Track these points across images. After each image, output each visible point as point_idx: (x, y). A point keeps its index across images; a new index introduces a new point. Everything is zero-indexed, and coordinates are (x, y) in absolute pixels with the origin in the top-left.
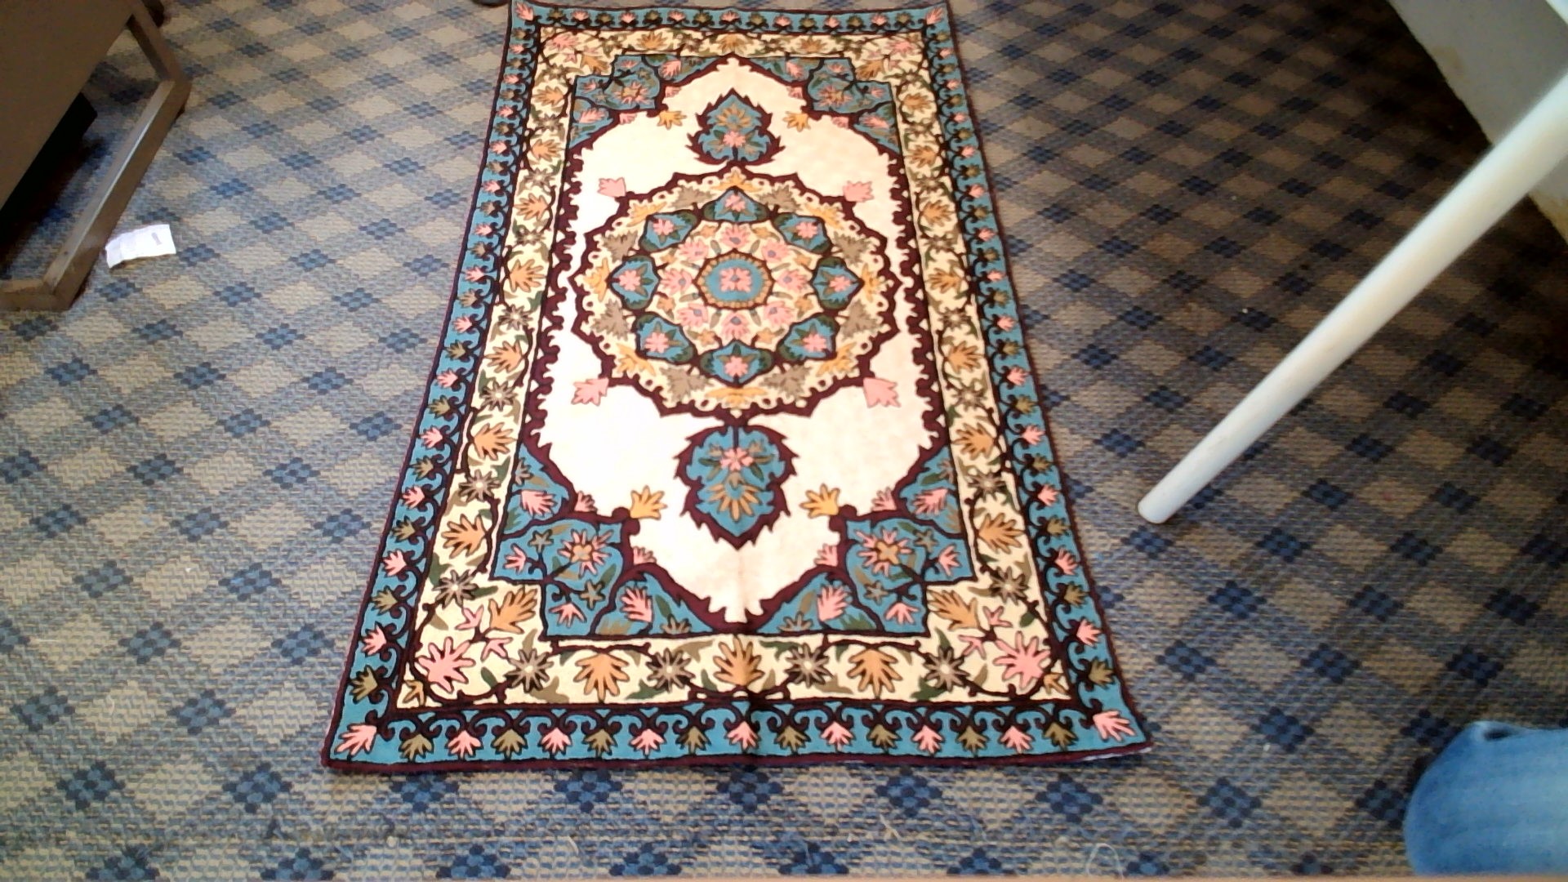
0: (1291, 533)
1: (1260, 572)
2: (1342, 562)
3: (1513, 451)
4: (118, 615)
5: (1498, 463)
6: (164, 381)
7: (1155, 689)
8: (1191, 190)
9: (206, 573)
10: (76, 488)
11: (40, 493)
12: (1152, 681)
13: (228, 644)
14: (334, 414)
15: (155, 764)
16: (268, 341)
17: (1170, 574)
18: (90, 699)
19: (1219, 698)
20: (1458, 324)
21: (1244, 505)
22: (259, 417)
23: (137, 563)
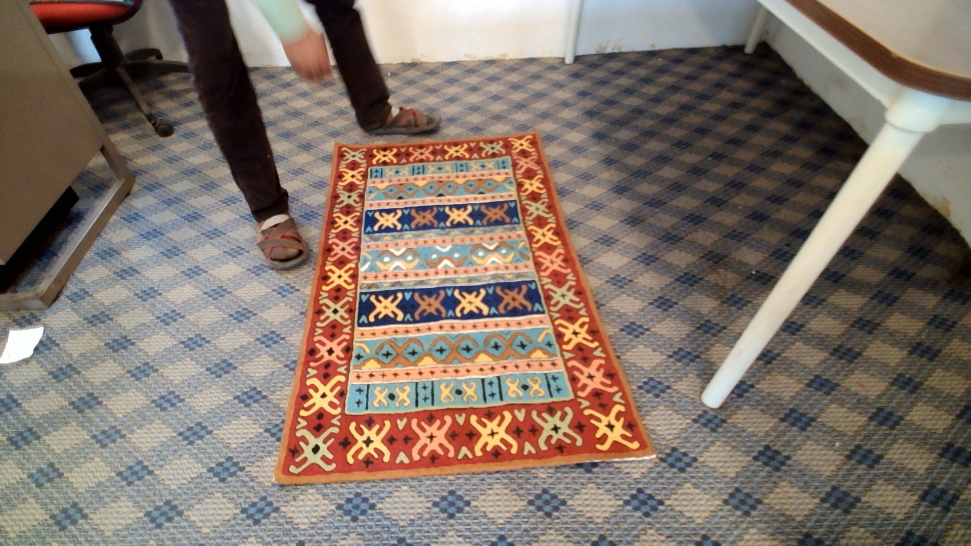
0: (801, 411)
1: (786, 438)
2: (838, 429)
3: (939, 351)
4: (52, 498)
5: (931, 360)
6: (98, 348)
7: (724, 523)
8: (712, 204)
9: (109, 469)
10: (38, 417)
11: (15, 421)
13: (117, 515)
14: (197, 362)
16: (163, 321)
17: (725, 442)
20: (890, 274)
21: (769, 394)
22: (152, 367)
23: (67, 464)
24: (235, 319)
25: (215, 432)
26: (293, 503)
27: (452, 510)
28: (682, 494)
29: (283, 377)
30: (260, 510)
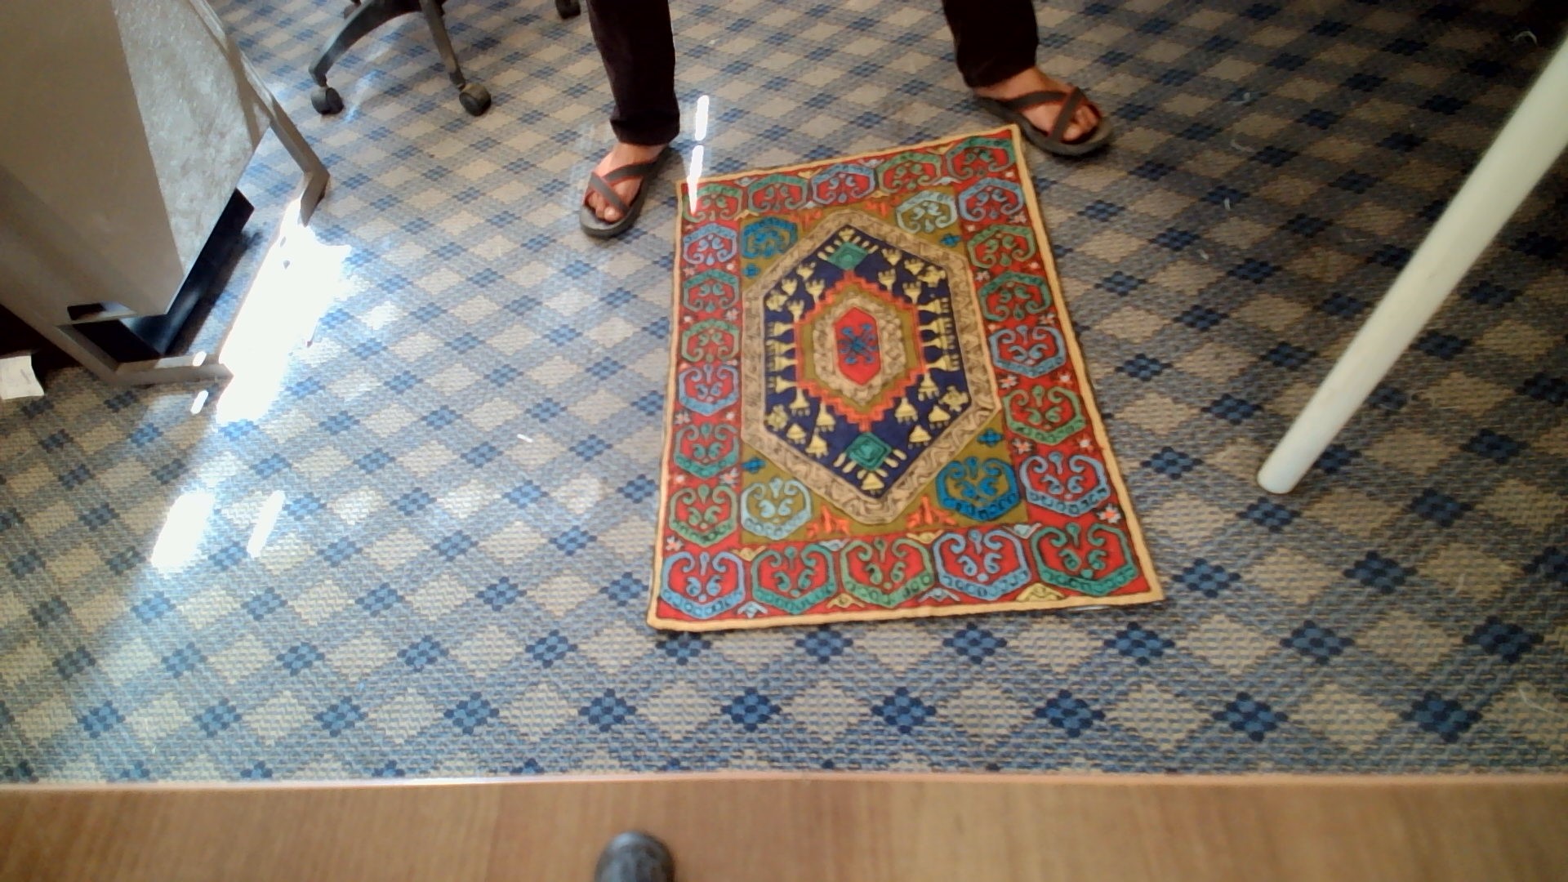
1: (1409, 540)
4: (275, 634)
6: (312, 429)
7: (1279, 675)
8: (1311, 124)
9: (345, 594)
10: (243, 527)
12: (1276, 667)
13: (362, 655)
14: (448, 446)
15: (305, 763)
16: (393, 388)
17: (1292, 548)
18: (254, 707)
19: (1360, 682)
21: (1387, 466)
22: (387, 455)
23: (291, 589)
24: (494, 381)
25: (482, 544)
26: (595, 639)
27: (825, 651)
28: (1207, 631)
29: (568, 465)
30: (551, 649)
